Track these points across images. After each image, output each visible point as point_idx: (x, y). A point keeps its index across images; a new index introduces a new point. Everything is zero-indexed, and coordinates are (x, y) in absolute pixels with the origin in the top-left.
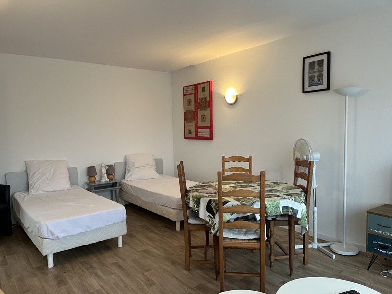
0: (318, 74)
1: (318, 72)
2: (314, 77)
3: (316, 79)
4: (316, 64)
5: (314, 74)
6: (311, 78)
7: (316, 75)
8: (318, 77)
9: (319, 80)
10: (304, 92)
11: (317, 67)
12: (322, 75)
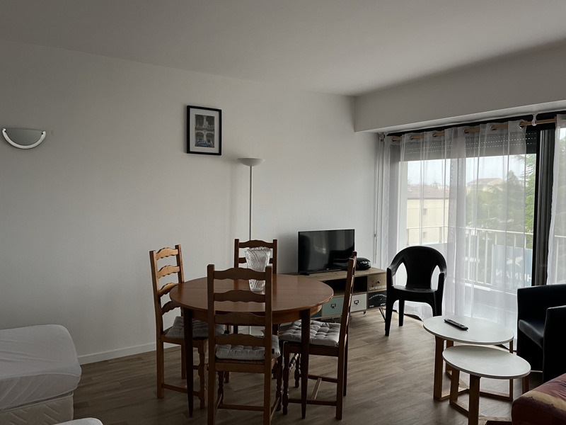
0: (207, 132)
1: (208, 130)
2: (203, 136)
3: (205, 139)
4: (205, 120)
5: (203, 132)
6: (199, 136)
7: (205, 133)
8: (207, 136)
9: (209, 141)
10: (188, 151)
11: (206, 123)
12: (212, 136)
